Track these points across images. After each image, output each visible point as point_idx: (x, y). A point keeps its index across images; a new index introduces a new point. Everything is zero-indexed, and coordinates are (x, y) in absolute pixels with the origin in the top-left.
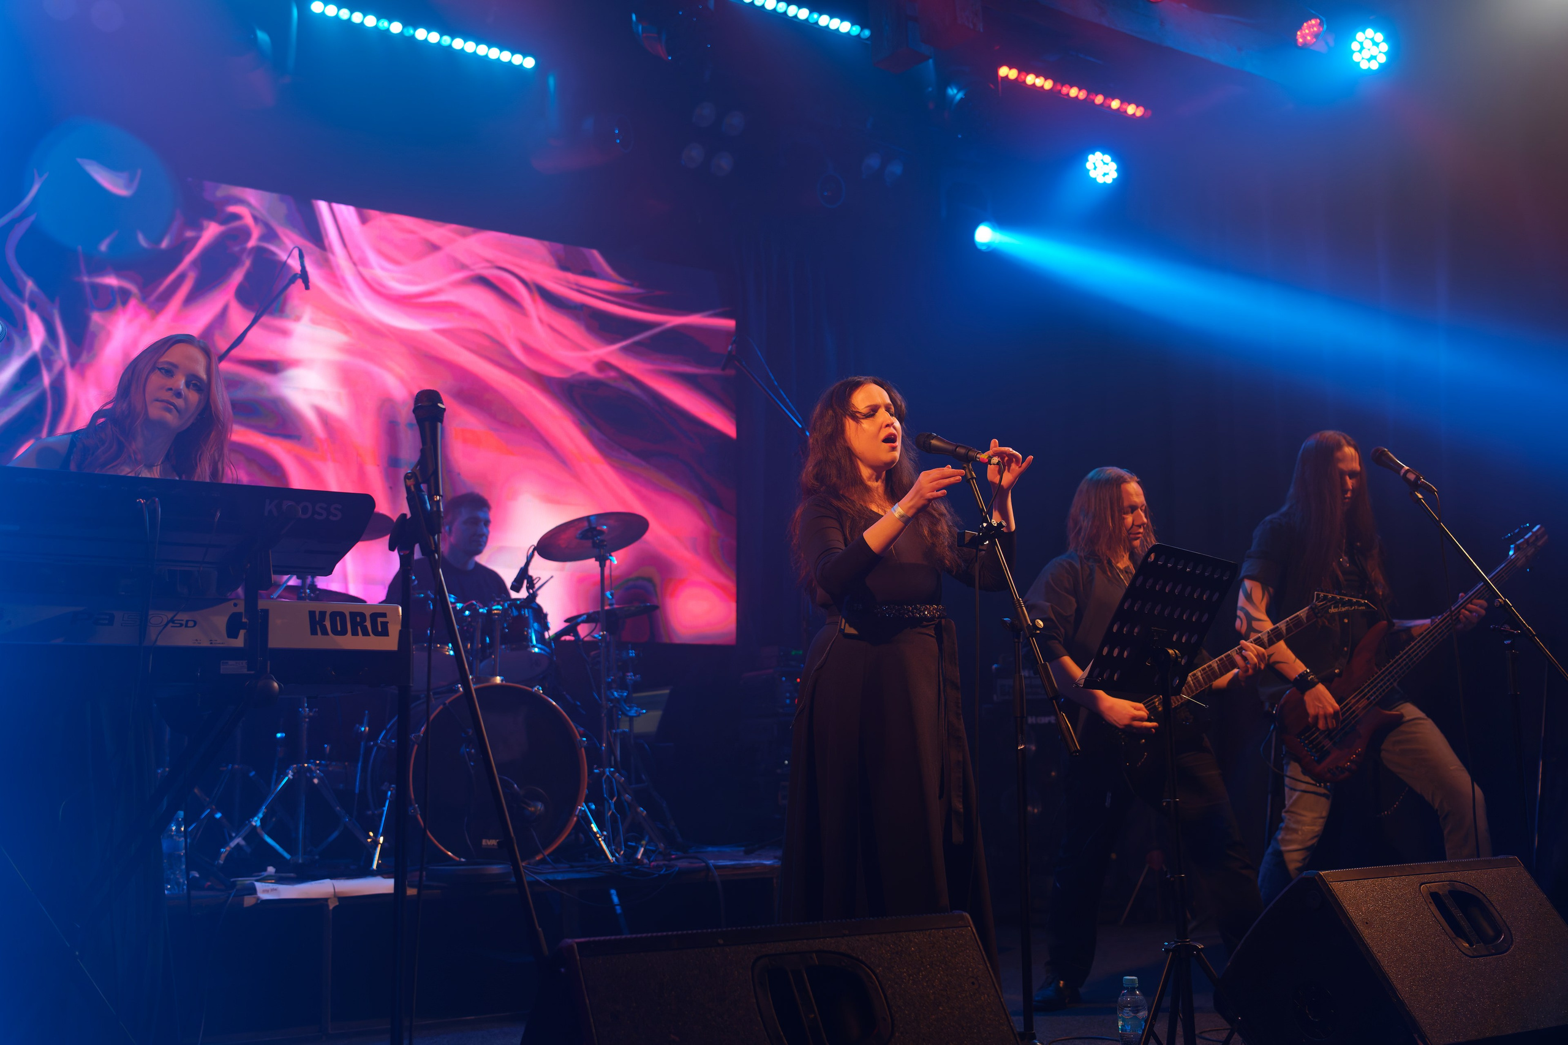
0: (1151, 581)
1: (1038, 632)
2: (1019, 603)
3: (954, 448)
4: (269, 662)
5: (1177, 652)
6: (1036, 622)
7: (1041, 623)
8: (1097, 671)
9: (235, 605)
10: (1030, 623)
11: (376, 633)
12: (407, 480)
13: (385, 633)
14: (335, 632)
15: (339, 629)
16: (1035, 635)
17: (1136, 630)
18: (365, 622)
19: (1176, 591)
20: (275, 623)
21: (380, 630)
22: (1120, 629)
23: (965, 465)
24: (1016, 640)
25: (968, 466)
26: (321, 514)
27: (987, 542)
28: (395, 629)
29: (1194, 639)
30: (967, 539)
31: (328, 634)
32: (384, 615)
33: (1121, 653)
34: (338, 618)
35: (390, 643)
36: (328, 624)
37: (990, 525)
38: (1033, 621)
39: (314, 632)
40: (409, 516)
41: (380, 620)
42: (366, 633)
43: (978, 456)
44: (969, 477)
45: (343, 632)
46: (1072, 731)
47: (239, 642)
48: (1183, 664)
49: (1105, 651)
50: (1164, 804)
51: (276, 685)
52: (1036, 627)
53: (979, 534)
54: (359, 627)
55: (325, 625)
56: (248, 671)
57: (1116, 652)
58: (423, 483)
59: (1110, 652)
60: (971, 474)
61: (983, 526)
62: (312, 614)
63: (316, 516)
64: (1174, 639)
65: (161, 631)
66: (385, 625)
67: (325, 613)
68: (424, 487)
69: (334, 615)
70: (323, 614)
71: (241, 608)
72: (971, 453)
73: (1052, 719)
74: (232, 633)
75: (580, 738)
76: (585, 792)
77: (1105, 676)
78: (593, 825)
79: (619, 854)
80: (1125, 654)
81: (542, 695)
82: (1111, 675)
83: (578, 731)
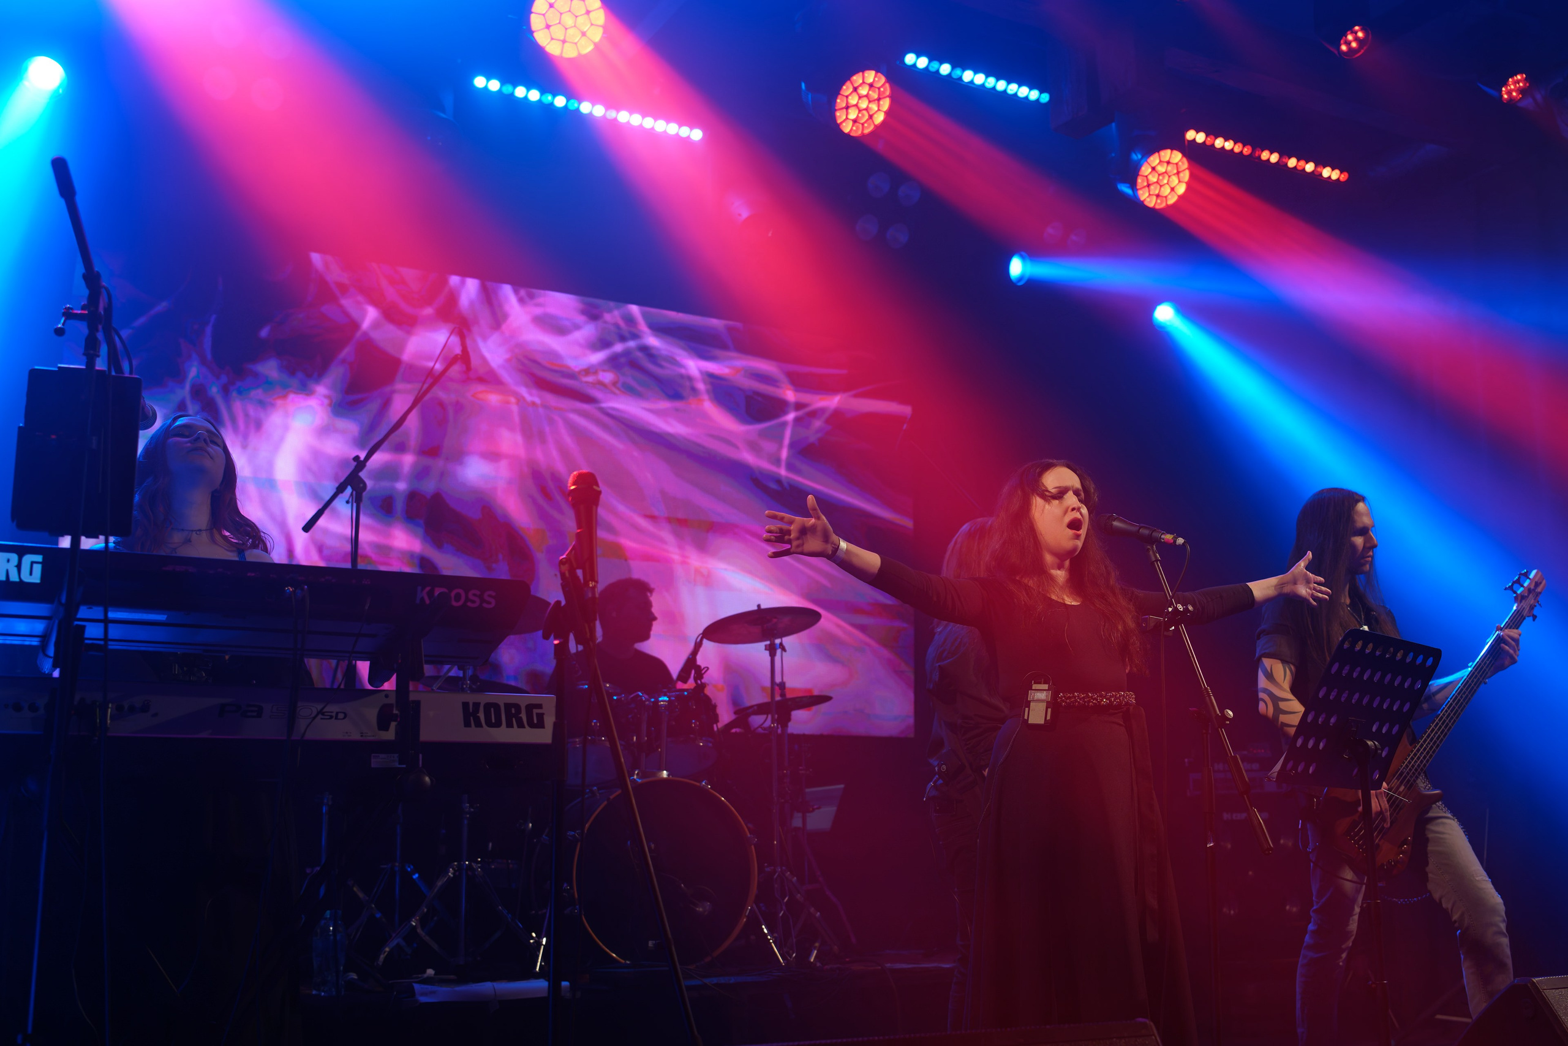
0: (1347, 668)
1: (1228, 722)
2: (1207, 691)
3: (1137, 528)
4: (421, 756)
5: (1377, 743)
6: (1225, 712)
7: (1231, 713)
8: (1290, 765)
9: (387, 696)
10: (1218, 713)
11: (532, 725)
12: (562, 566)
13: (540, 724)
14: (490, 724)
15: (493, 721)
16: (1223, 725)
17: (1332, 720)
18: (520, 713)
19: (1375, 678)
20: (427, 715)
21: (535, 721)
22: (1315, 719)
23: (1149, 547)
24: (1204, 731)
25: (1153, 547)
26: (474, 602)
27: (1173, 628)
28: (550, 720)
29: (1394, 730)
30: (1152, 624)
31: (481, 726)
32: (540, 706)
33: (1316, 745)
34: (492, 709)
35: (544, 736)
36: (481, 715)
37: (1176, 609)
38: (1222, 711)
39: (467, 724)
40: (563, 603)
41: (535, 711)
42: (521, 725)
43: (1162, 536)
44: (1154, 559)
45: (498, 724)
46: (1264, 827)
47: (390, 735)
48: (1383, 756)
49: (1300, 742)
51: (427, 779)
52: (1225, 718)
53: (1164, 619)
54: (514, 719)
55: (479, 717)
56: (399, 764)
57: (1311, 744)
58: (579, 568)
59: (1305, 743)
60: (1156, 557)
62: (465, 705)
63: (469, 604)
64: (1374, 729)
65: (310, 723)
66: (541, 717)
67: (479, 704)
68: (579, 573)
69: (488, 706)
70: (477, 705)
71: (392, 700)
72: (1155, 534)
73: (1243, 816)
74: (383, 725)
75: (749, 835)
76: (754, 890)
77: (1300, 769)
78: (763, 927)
79: (791, 957)
80: (1321, 746)
81: (711, 790)
82: (1307, 768)
83: (747, 827)
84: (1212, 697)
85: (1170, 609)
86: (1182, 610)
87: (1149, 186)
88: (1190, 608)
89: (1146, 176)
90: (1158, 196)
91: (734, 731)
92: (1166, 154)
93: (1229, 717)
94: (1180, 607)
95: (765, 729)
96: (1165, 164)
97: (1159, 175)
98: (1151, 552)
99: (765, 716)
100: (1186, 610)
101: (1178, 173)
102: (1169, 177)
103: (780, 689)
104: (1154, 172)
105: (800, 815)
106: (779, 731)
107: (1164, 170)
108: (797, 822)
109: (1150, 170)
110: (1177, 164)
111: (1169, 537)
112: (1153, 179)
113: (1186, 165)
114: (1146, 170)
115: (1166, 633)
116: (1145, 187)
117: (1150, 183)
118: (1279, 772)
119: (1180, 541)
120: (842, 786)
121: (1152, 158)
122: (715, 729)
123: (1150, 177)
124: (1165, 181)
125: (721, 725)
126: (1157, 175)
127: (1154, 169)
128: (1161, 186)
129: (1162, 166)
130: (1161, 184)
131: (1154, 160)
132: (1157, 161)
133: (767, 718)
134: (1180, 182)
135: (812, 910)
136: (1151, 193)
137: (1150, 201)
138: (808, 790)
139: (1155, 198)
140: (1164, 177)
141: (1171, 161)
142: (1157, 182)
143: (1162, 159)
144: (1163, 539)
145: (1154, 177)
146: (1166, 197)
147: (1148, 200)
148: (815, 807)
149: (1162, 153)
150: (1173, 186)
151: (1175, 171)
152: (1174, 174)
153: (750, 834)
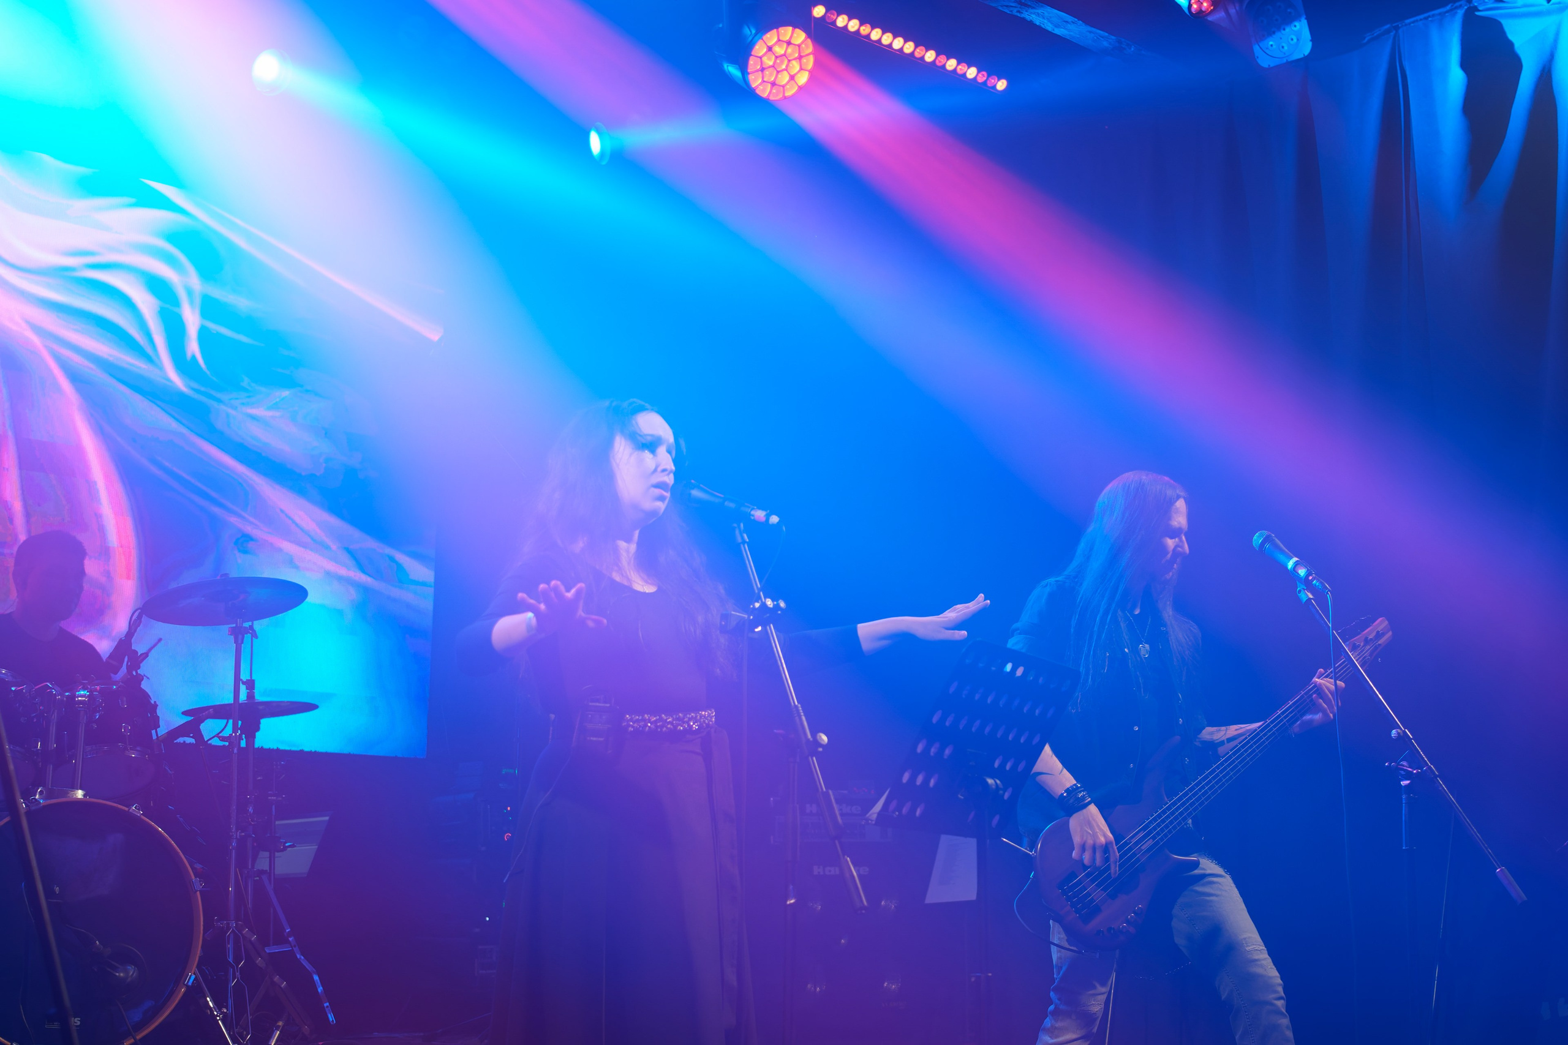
0: (969, 688)
1: (820, 749)
2: (798, 710)
3: (720, 500)
5: (998, 782)
6: (818, 738)
7: (824, 738)
8: (894, 804)
10: (809, 736)
16: (814, 753)
17: (947, 752)
19: (1001, 702)
22: (927, 749)
23: (735, 525)
25: (739, 526)
27: (760, 629)
29: (1021, 767)
33: (926, 781)
37: (764, 605)
38: (815, 736)
43: (752, 512)
44: (740, 540)
46: (857, 882)
48: (1005, 799)
49: (906, 777)
50: (973, 979)
52: (817, 743)
53: (749, 617)
57: (919, 780)
59: (913, 778)
60: (743, 538)
61: (754, 606)
64: (996, 765)
72: (743, 509)
75: (193, 877)
76: (198, 952)
77: (905, 811)
78: (208, 999)
79: (244, 1040)
80: (932, 783)
81: (143, 817)
82: (913, 810)
83: (193, 868)
84: (804, 718)
85: (757, 605)
86: (771, 606)
87: (763, 70)
88: (782, 604)
89: (761, 58)
90: (773, 84)
91: (181, 740)
92: (787, 32)
93: (822, 742)
94: (769, 603)
95: (223, 739)
96: (785, 45)
97: (777, 57)
98: (737, 532)
99: (225, 721)
100: (777, 607)
101: (800, 58)
102: (789, 61)
103: (247, 689)
104: (770, 52)
105: (267, 854)
106: (243, 744)
107: (782, 52)
108: (263, 863)
109: (765, 50)
110: (799, 46)
111: (760, 514)
112: (769, 61)
113: (810, 49)
114: (760, 49)
115: (750, 635)
116: (757, 71)
117: (764, 66)
118: (879, 814)
119: (774, 519)
120: (327, 818)
121: (768, 35)
122: (154, 737)
123: (765, 59)
124: (784, 67)
125: (162, 731)
126: (774, 57)
127: (770, 49)
128: (778, 72)
129: (781, 46)
130: (778, 69)
131: (771, 37)
132: (775, 39)
133: (227, 723)
134: (801, 69)
135: (277, 978)
136: (765, 80)
137: (764, 90)
138: (277, 823)
139: (769, 85)
140: (782, 62)
141: (792, 42)
142: (773, 66)
143: (781, 38)
144: (753, 516)
145: (769, 59)
146: (783, 86)
147: (761, 87)
148: (287, 844)
149: (782, 30)
150: (792, 73)
151: (796, 55)
152: (795, 59)
153: (196, 877)
